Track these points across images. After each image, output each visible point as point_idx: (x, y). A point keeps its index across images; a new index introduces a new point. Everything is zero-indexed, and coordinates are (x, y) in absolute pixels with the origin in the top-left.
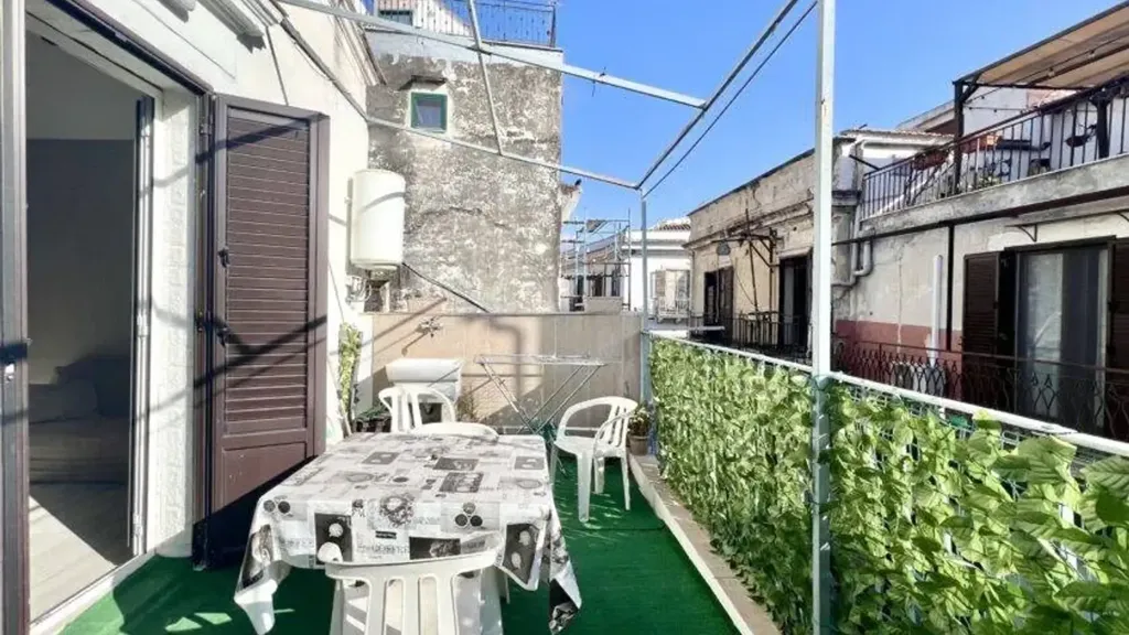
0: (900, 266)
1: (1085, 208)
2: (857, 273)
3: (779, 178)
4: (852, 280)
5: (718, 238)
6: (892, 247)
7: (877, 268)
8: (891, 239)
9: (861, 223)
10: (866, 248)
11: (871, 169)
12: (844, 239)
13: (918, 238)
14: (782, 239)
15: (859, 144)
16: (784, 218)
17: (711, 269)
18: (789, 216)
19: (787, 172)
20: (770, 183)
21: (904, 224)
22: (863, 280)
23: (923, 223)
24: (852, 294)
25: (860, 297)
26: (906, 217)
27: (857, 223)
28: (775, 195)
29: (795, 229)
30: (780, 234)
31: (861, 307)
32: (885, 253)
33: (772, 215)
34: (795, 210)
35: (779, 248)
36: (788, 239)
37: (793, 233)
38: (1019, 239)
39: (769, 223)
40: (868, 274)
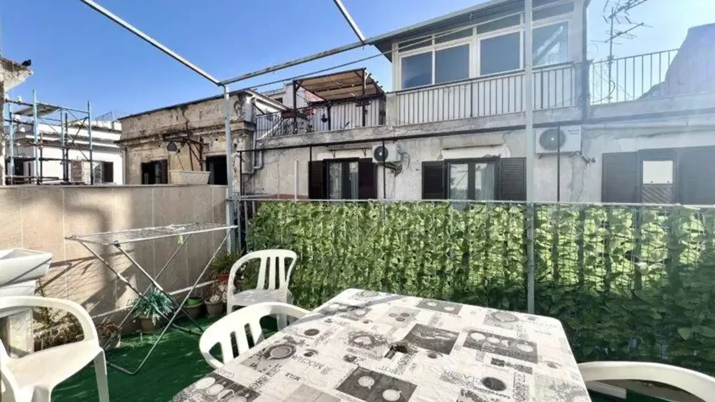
0: (278, 165)
1: (351, 146)
2: (256, 168)
3: (204, 108)
4: (253, 171)
5: (153, 139)
6: (274, 155)
7: (266, 166)
8: (272, 152)
9: (256, 141)
10: (260, 154)
11: (260, 113)
12: (248, 149)
13: (286, 152)
14: (207, 145)
15: (254, 98)
16: (210, 132)
17: (146, 161)
18: (214, 131)
19: (210, 105)
20: (197, 108)
21: (279, 144)
22: (258, 172)
23: (290, 145)
24: (252, 178)
25: (256, 181)
26: (280, 141)
27: (254, 142)
28: (200, 117)
29: (217, 140)
30: (205, 142)
31: (257, 186)
32: (270, 158)
33: (201, 129)
34: (218, 128)
35: (205, 150)
36: (212, 145)
37: (215, 142)
38: (329, 156)
39: (198, 134)
40: (262, 168)
